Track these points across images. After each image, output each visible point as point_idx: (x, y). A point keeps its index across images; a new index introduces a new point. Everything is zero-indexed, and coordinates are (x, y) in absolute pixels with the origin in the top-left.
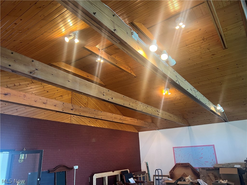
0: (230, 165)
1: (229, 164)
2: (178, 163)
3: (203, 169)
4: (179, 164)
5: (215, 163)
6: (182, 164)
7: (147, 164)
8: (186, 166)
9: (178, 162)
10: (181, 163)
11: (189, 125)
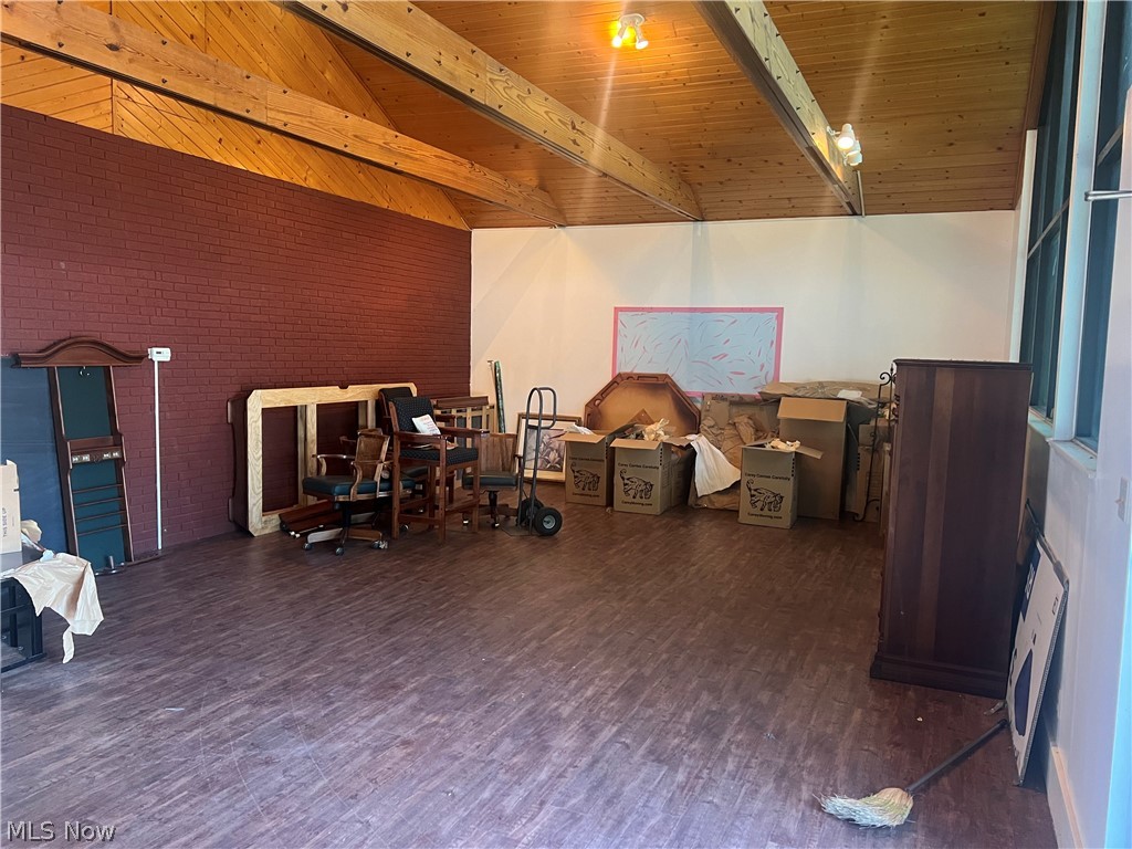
0: (823, 387)
1: (820, 383)
2: (625, 374)
3: (718, 398)
4: (629, 377)
5: (770, 379)
6: (640, 377)
7: (496, 370)
8: (657, 385)
9: (625, 368)
10: (635, 371)
11: (701, 217)
